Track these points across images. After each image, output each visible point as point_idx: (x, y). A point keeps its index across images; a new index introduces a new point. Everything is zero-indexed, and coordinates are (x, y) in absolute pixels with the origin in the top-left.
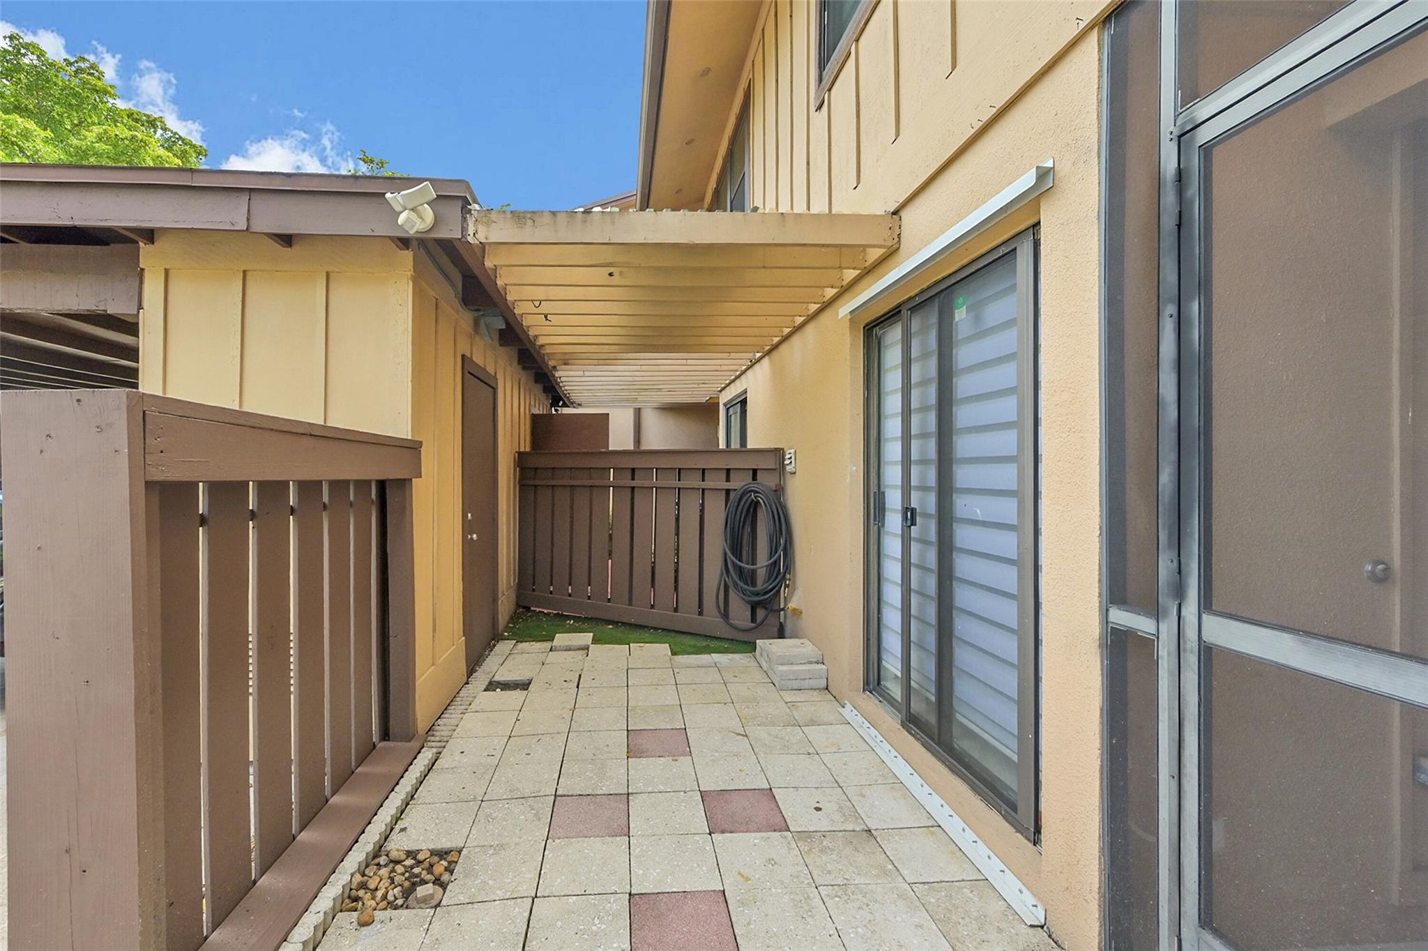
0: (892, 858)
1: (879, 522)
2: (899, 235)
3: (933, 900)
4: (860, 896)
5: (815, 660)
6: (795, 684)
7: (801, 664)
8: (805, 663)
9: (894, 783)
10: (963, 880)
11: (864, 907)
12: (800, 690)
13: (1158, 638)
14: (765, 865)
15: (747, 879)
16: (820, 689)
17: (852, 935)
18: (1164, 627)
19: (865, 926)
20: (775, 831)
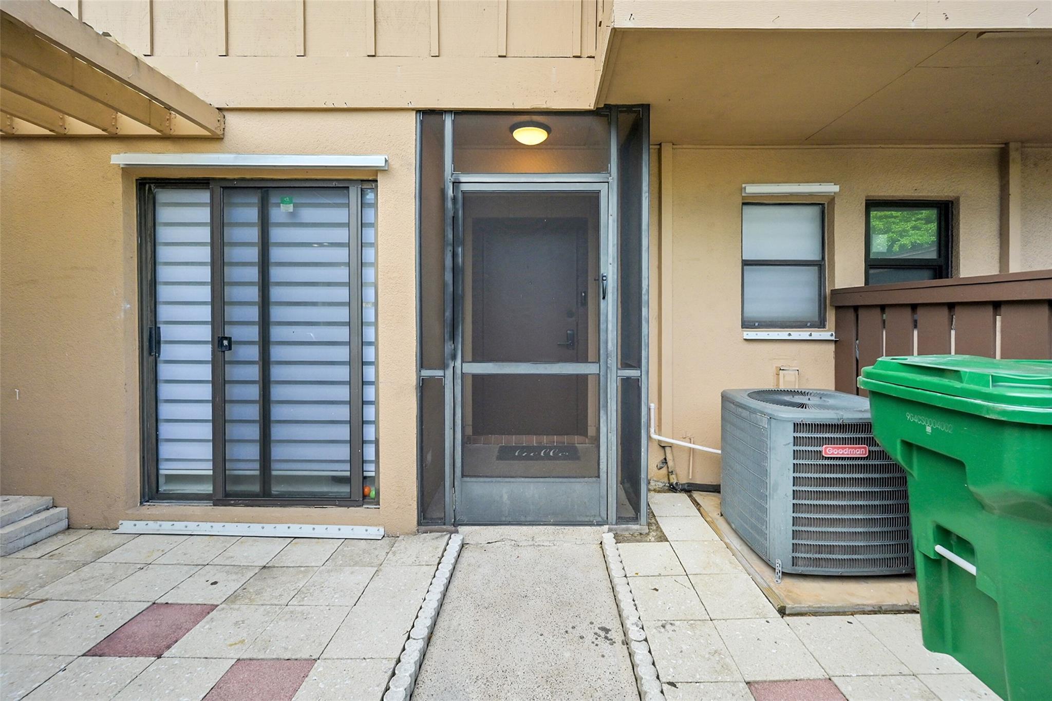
0: (298, 565)
1: (156, 353)
2: (224, 129)
3: (341, 562)
4: (313, 588)
5: (45, 507)
6: (29, 540)
7: (25, 518)
8: (31, 515)
9: (238, 540)
10: (339, 547)
11: (322, 589)
12: (36, 543)
13: (444, 377)
14: (239, 628)
15: (242, 642)
16: (63, 532)
17: (336, 601)
18: (447, 372)
19: (335, 593)
20: (209, 613)
